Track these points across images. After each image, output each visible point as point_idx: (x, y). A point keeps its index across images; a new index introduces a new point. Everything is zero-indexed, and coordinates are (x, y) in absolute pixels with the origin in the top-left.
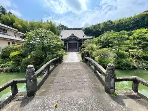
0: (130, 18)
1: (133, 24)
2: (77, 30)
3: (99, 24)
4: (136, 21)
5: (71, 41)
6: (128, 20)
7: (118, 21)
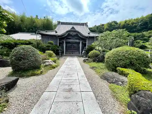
0: (137, 20)
1: (141, 25)
2: (79, 26)
3: (103, 25)
4: (145, 23)
5: (70, 39)
6: (135, 22)
7: (124, 22)
